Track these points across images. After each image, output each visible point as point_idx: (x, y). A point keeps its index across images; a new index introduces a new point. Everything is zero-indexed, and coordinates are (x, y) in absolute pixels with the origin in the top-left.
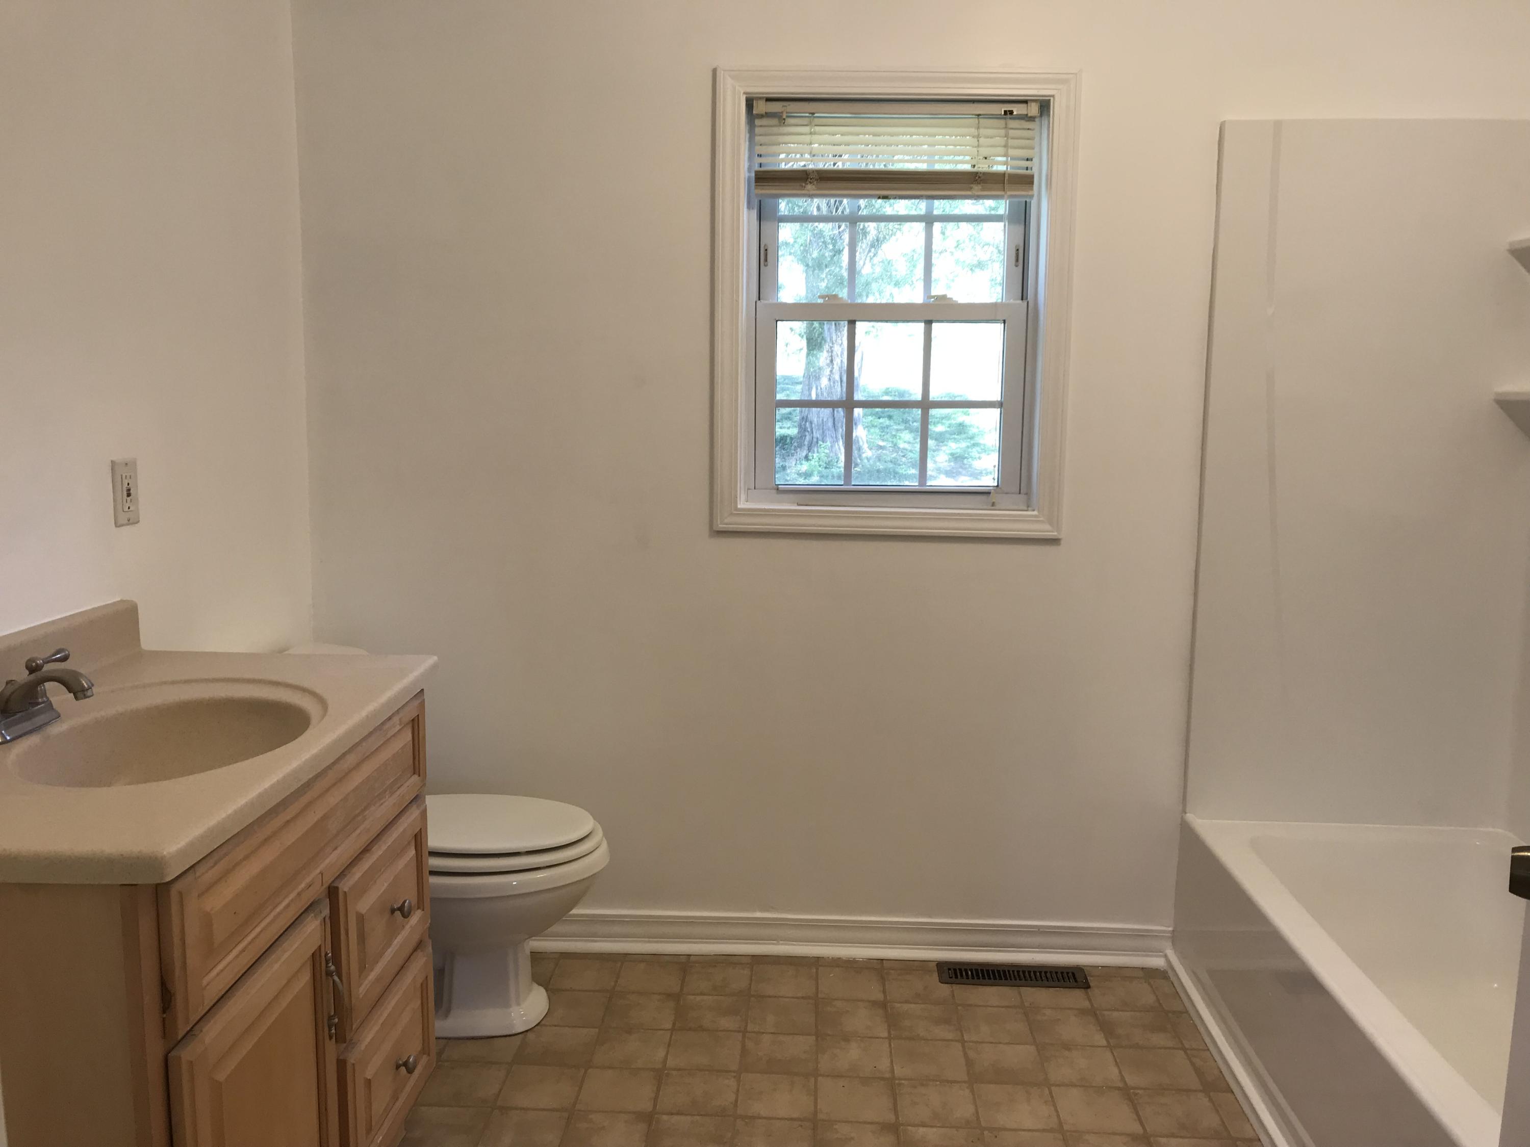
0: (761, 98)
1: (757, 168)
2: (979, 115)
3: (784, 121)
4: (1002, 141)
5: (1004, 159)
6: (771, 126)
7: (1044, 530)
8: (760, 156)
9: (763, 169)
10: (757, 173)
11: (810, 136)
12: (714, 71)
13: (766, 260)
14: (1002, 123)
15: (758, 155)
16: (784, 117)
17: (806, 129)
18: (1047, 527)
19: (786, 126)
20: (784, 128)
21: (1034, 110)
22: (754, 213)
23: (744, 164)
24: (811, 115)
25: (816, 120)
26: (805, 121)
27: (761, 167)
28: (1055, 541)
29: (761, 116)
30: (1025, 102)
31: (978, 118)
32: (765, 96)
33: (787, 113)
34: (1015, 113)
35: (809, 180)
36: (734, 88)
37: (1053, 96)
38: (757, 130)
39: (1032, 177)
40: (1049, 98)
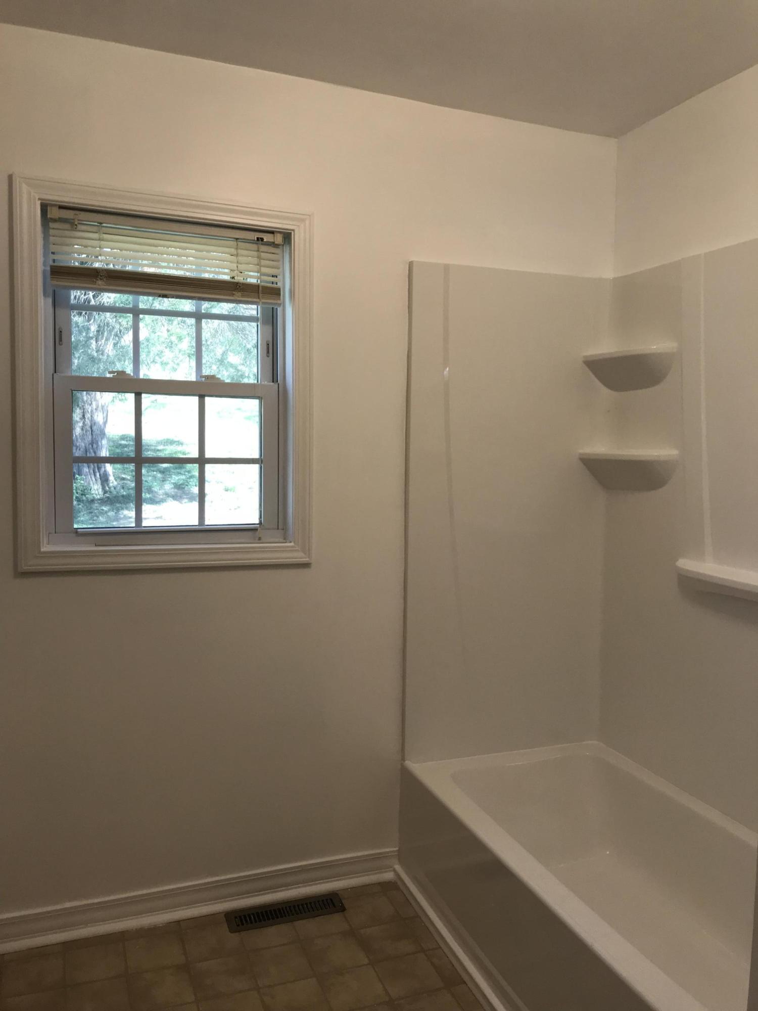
0: (55, 205)
1: (51, 263)
2: (237, 239)
3: (76, 227)
4: (255, 260)
5: (256, 274)
6: (64, 230)
7: (298, 557)
8: (53, 253)
9: (56, 264)
10: (52, 267)
11: (99, 241)
12: (10, 178)
13: (61, 340)
14: (255, 247)
15: (52, 253)
16: (76, 223)
17: (96, 236)
18: (301, 554)
19: (77, 231)
20: (74, 232)
21: (279, 239)
22: (50, 300)
23: (40, 259)
24: (99, 224)
25: (104, 228)
26: (95, 229)
27: (54, 262)
28: (306, 565)
29: (54, 220)
30: (272, 233)
31: (237, 241)
32: (58, 203)
33: (79, 220)
34: (265, 240)
35: (100, 277)
36: (29, 193)
37: (293, 230)
38: (52, 232)
39: (279, 289)
40: (290, 231)
